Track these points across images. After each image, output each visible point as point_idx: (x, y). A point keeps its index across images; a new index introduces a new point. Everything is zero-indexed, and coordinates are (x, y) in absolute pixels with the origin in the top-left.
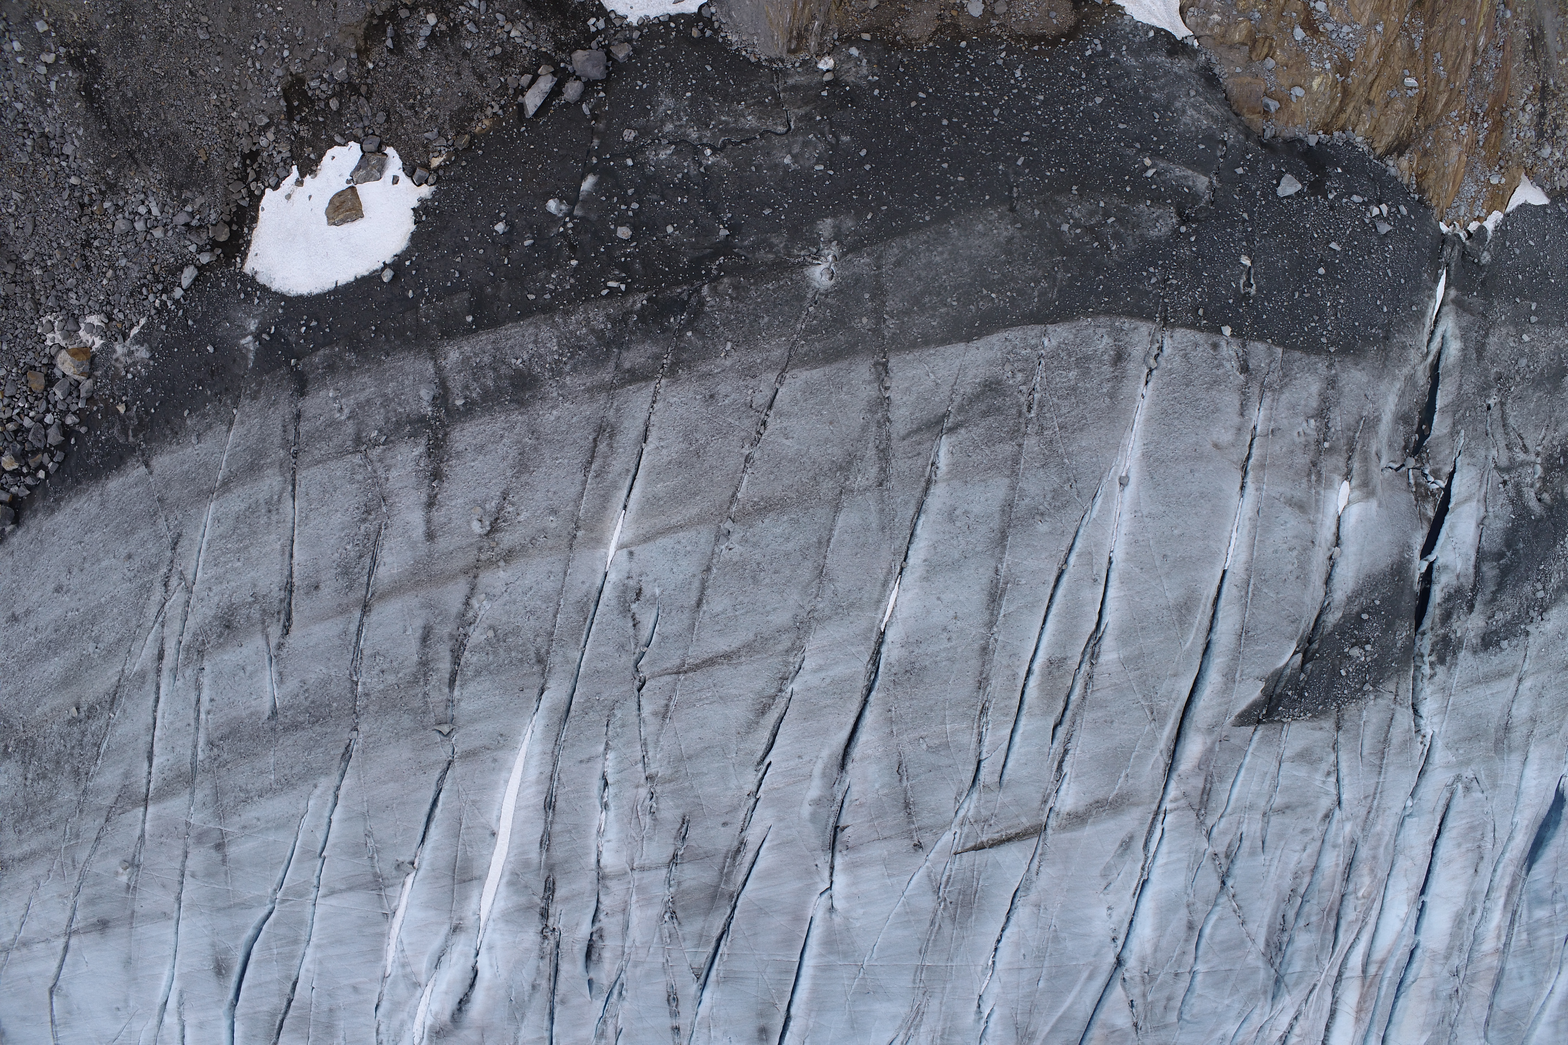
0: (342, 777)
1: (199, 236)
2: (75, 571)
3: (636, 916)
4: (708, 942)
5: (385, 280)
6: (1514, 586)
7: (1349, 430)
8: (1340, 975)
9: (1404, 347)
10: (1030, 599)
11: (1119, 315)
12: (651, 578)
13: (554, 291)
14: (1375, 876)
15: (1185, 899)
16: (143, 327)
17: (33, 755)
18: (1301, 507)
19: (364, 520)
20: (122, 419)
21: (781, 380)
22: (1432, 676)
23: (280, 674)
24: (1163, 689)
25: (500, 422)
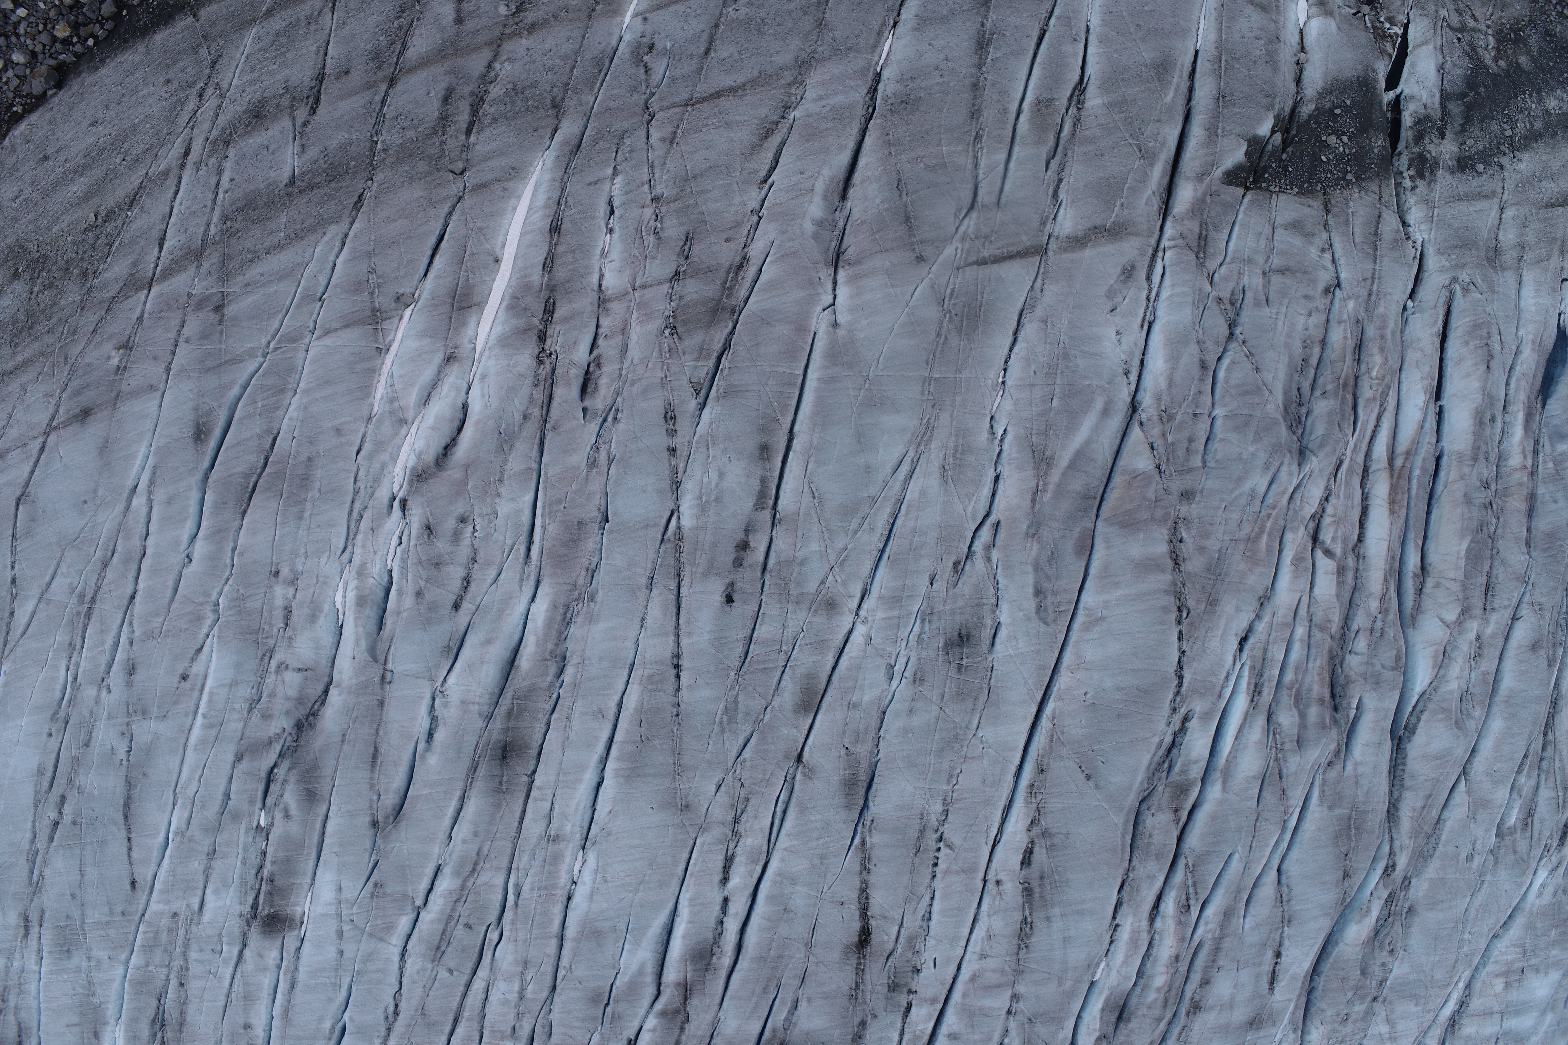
0: (352, 224)
2: (113, 106)
3: (636, 332)
4: (708, 356)
6: (1482, 123)
8: (1366, 470)
10: (1016, 48)
12: (663, 35)
14: (1386, 359)
15: (1194, 335)
18: (1262, 7)
19: (399, 17)
22: (1413, 188)
23: (303, 146)
24: (1149, 130)
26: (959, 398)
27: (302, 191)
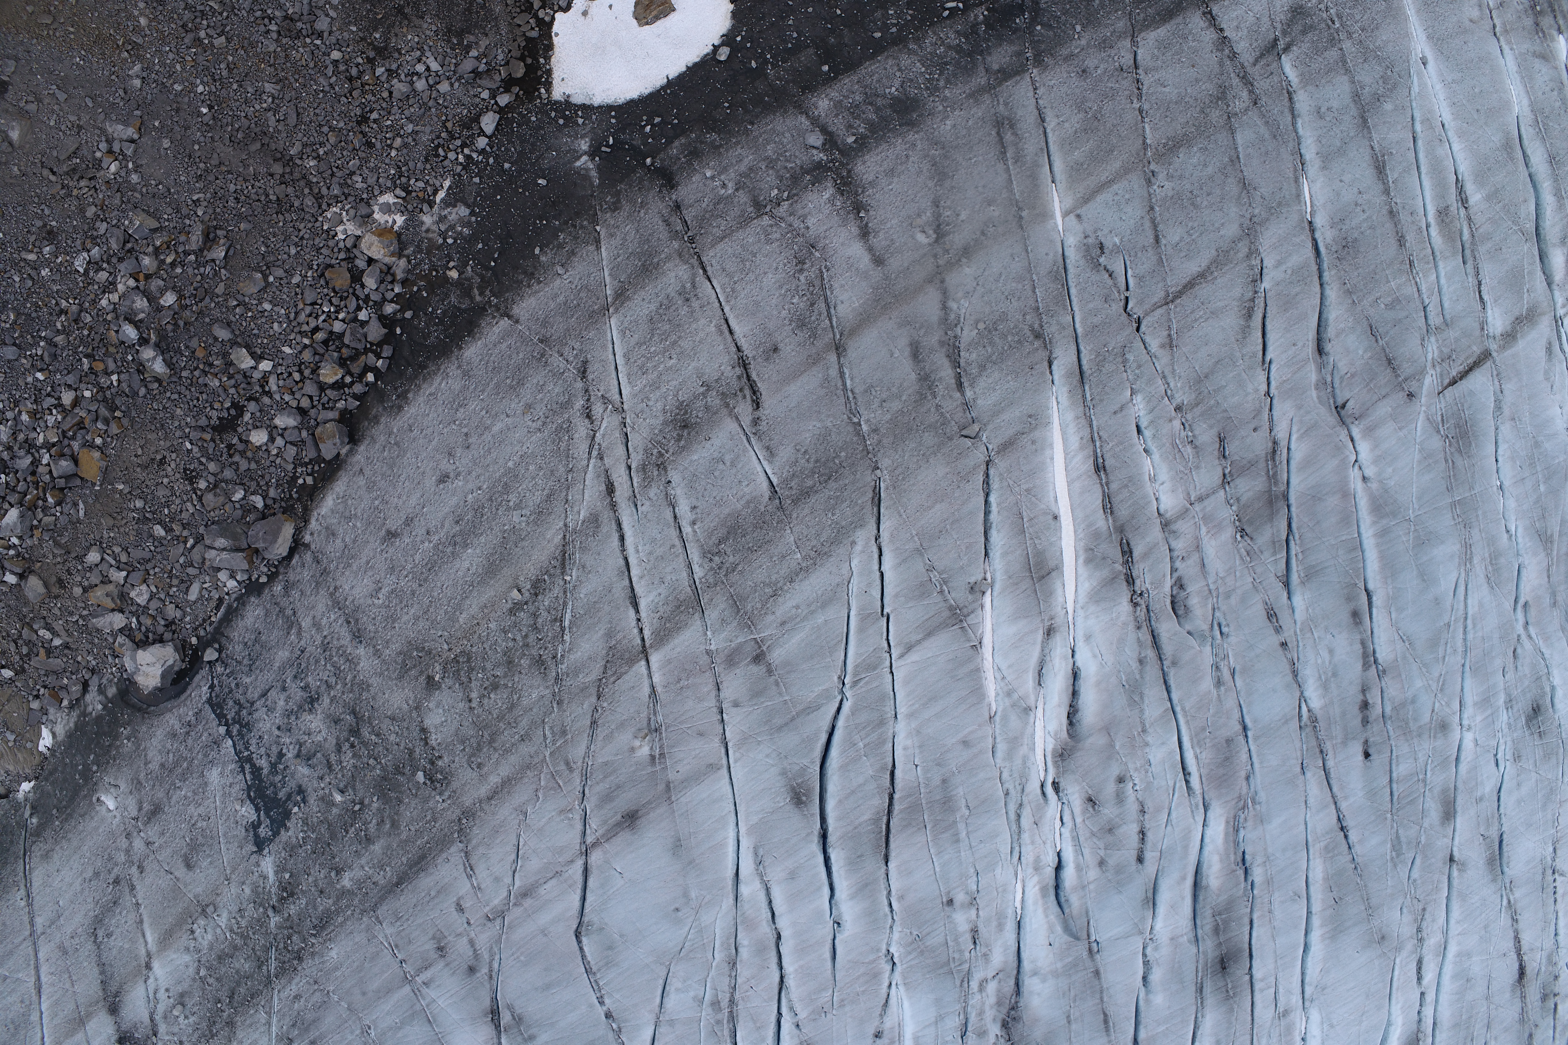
0: (879, 523)
1: (492, 78)
2: (459, 452)
3: (1210, 548)
4: (1279, 547)
10: (1405, 164)
12: (1106, 231)
13: (897, 25)
16: (450, 188)
17: (471, 669)
19: (801, 271)
20: (459, 283)
21: (1134, 43)
23: (767, 449)
25: (899, 145)
26: (1480, 512)
27: (795, 502)
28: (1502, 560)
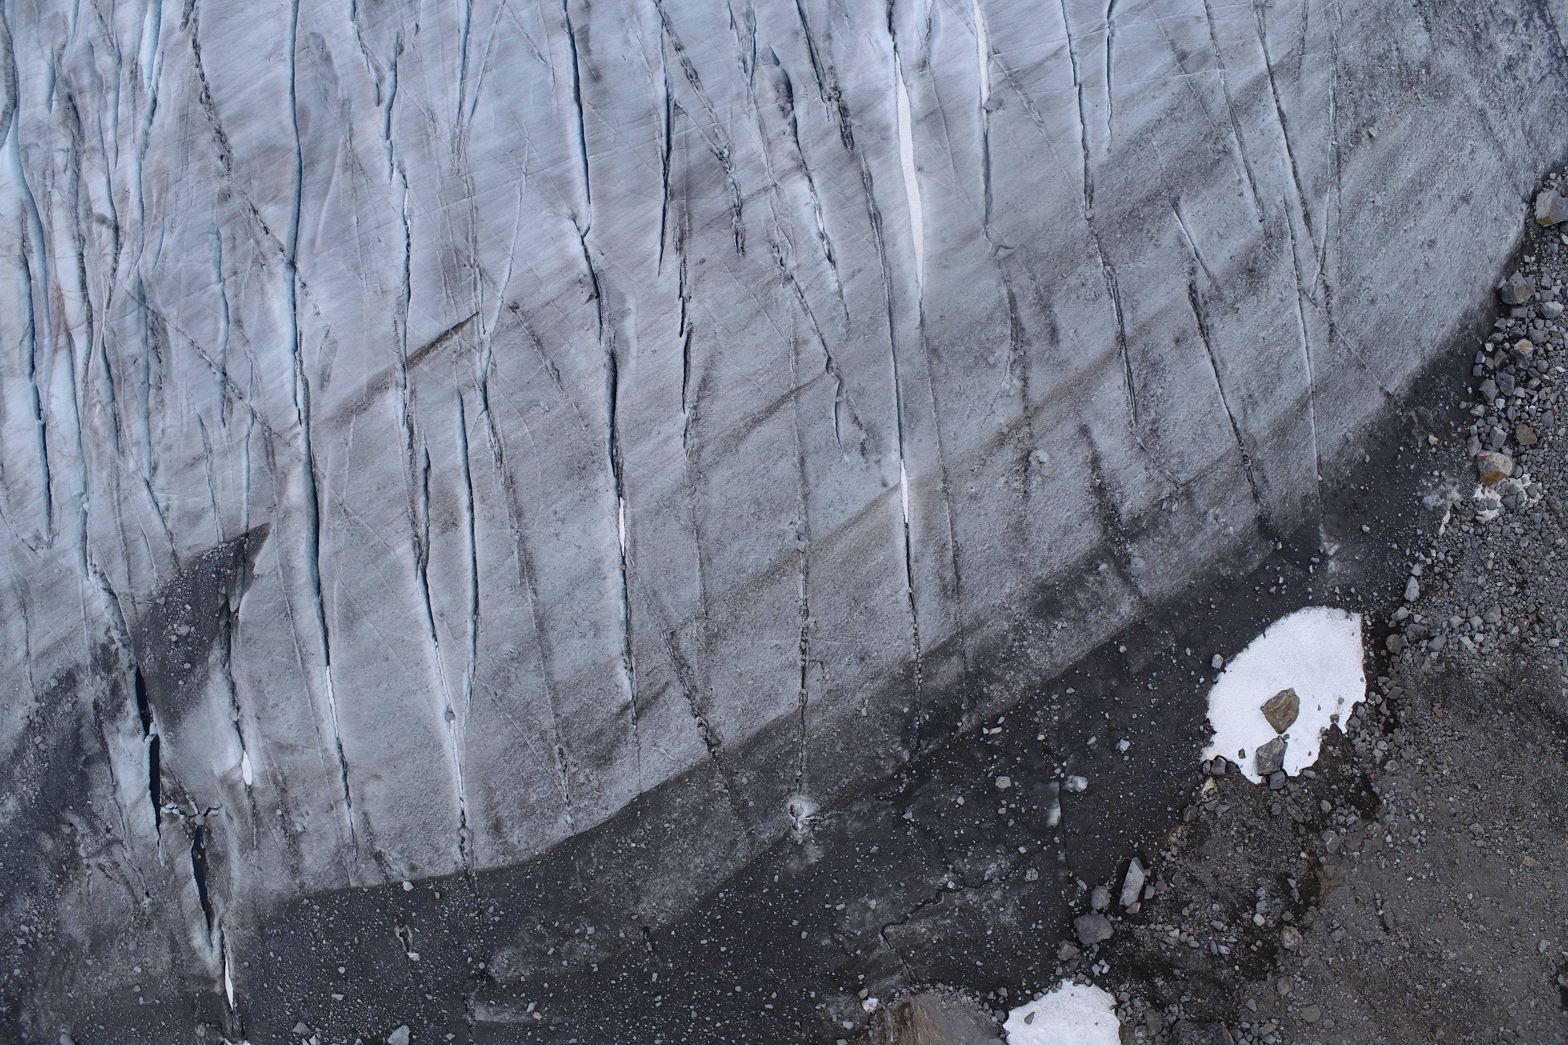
0: (1086, 169)
1: (1415, 632)
2: (1422, 267)
3: (756, 142)
4: (679, 143)
5: (1218, 656)
6: (64, 739)
7: (264, 833)
8: (90, 324)
9: (242, 925)
10: (495, 577)
11: (512, 867)
12: (857, 469)
13: (1051, 704)
14: (91, 428)
15: (253, 348)
16: (1440, 525)
17: (1399, 75)
18: (281, 747)
19: (1154, 422)
20: (1429, 429)
21: (803, 698)
22: (108, 630)
23: (1183, 245)
24: (343, 537)
25: (1057, 562)
26: (439, 186)
27: (1158, 193)
28: (413, 139)
